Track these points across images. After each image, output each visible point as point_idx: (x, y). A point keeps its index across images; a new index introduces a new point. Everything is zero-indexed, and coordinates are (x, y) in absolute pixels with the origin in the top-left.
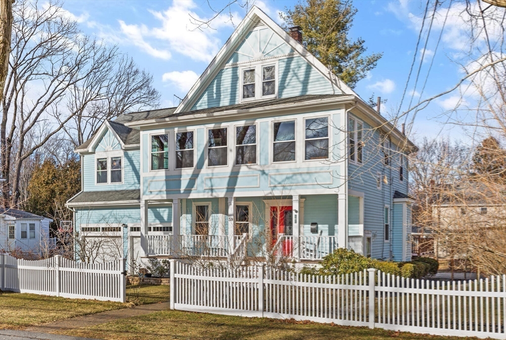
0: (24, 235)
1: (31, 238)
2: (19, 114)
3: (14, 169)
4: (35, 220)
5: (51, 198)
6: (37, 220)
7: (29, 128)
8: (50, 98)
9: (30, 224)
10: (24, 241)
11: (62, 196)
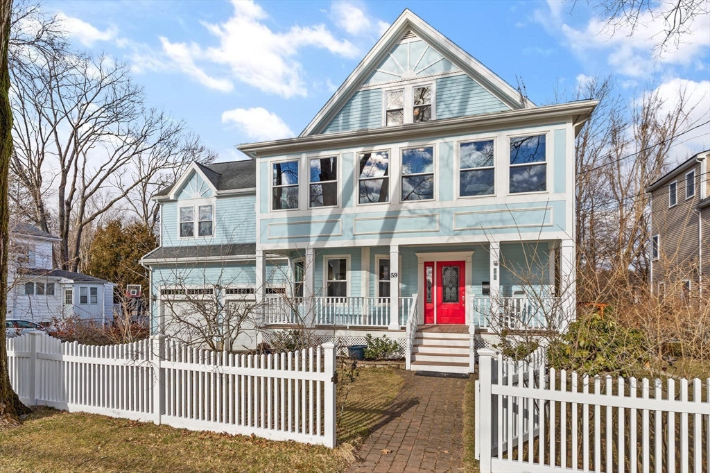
0: (84, 300)
1: (92, 303)
2: (79, 179)
3: (73, 234)
4: (97, 284)
5: (115, 261)
6: (100, 284)
7: (91, 194)
8: (114, 166)
9: (91, 288)
10: (84, 306)
11: (128, 260)
